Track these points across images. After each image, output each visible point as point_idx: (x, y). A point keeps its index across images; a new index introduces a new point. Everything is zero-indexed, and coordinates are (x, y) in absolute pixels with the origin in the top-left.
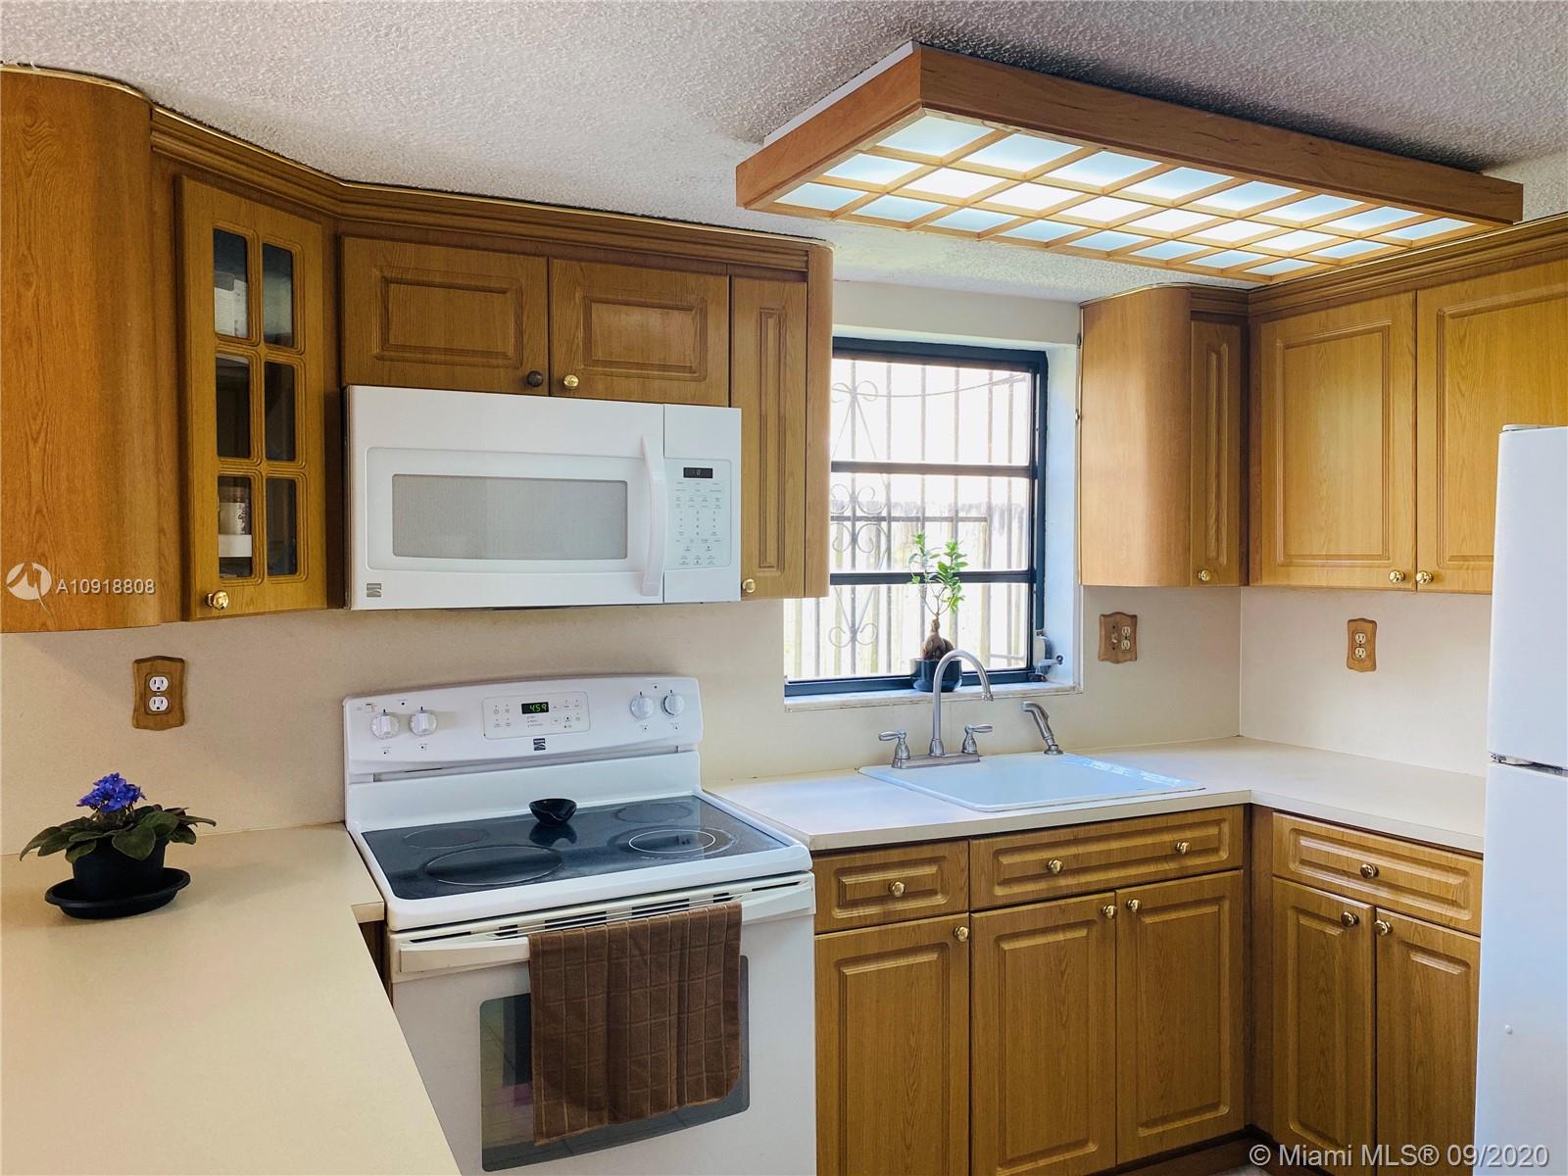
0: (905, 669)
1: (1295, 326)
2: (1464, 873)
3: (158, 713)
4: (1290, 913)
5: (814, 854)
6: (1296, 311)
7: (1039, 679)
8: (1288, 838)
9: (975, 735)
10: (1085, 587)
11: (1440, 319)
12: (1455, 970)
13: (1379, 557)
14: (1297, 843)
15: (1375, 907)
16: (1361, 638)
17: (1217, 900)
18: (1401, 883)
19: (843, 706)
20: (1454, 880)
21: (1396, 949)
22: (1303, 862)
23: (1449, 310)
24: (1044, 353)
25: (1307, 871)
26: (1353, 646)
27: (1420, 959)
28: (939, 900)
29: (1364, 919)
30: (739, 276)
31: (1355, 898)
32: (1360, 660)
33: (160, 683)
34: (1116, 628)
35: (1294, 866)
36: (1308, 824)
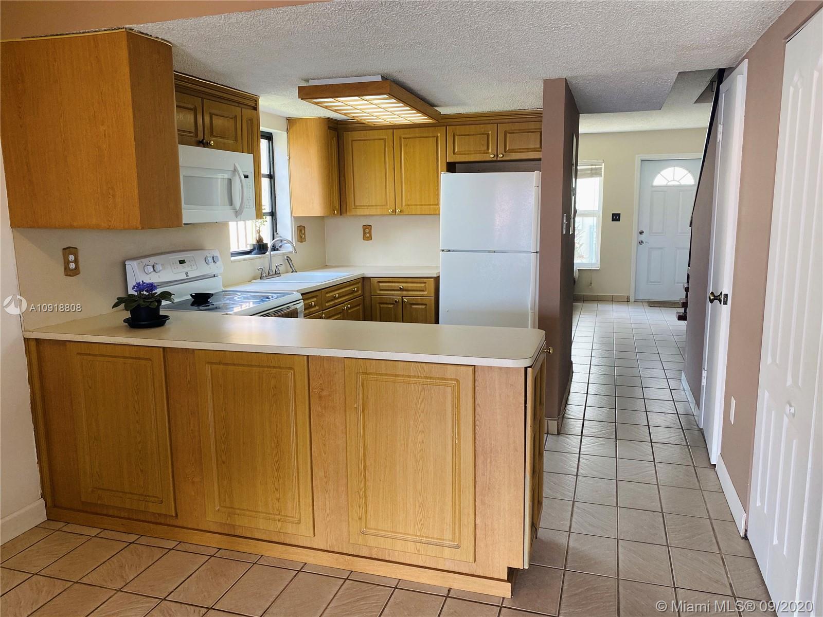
0: (249, 248)
1: (356, 135)
2: (425, 283)
3: (72, 270)
4: (378, 305)
5: (302, 294)
6: (354, 130)
7: (278, 250)
8: (376, 284)
9: (279, 267)
10: (294, 217)
11: (400, 138)
12: (424, 307)
13: (385, 206)
14: (379, 285)
15: (402, 297)
16: (367, 231)
17: (359, 305)
18: (410, 289)
19: (244, 260)
20: (423, 285)
21: (408, 306)
22: (381, 290)
23: (403, 136)
24: (271, 133)
25: (382, 292)
26: (365, 233)
27: (414, 307)
28: (317, 308)
29: (400, 300)
30: (244, 108)
31: (396, 296)
32: (367, 237)
33: (72, 258)
34: (301, 231)
35: (378, 292)
36: (382, 280)
